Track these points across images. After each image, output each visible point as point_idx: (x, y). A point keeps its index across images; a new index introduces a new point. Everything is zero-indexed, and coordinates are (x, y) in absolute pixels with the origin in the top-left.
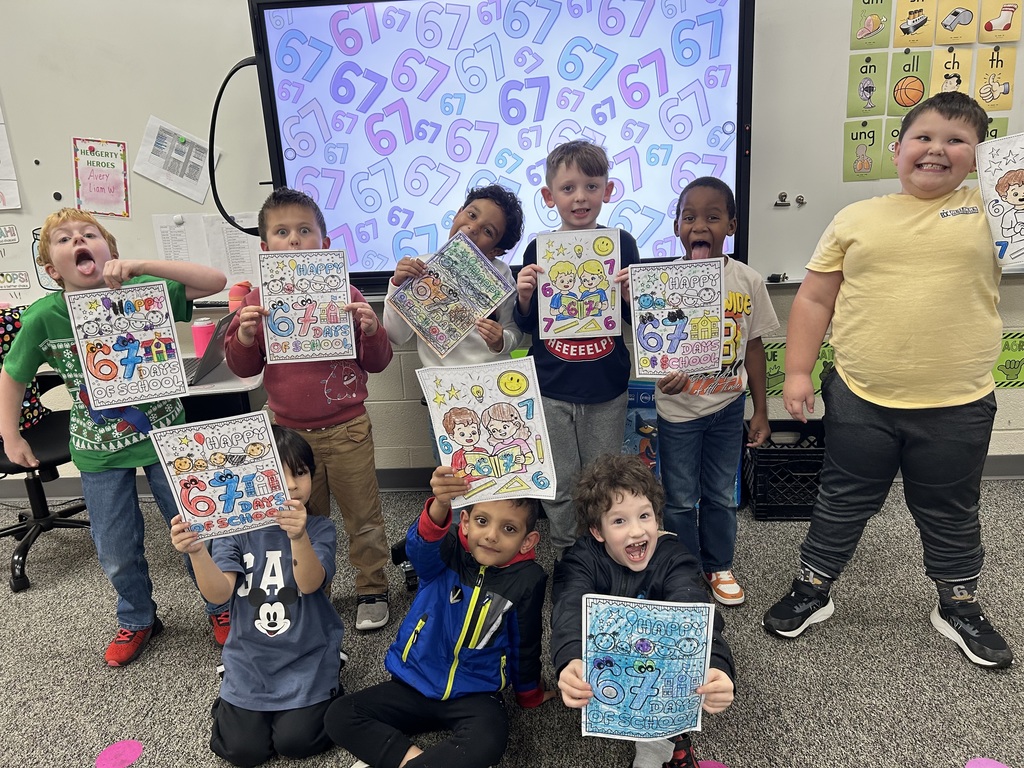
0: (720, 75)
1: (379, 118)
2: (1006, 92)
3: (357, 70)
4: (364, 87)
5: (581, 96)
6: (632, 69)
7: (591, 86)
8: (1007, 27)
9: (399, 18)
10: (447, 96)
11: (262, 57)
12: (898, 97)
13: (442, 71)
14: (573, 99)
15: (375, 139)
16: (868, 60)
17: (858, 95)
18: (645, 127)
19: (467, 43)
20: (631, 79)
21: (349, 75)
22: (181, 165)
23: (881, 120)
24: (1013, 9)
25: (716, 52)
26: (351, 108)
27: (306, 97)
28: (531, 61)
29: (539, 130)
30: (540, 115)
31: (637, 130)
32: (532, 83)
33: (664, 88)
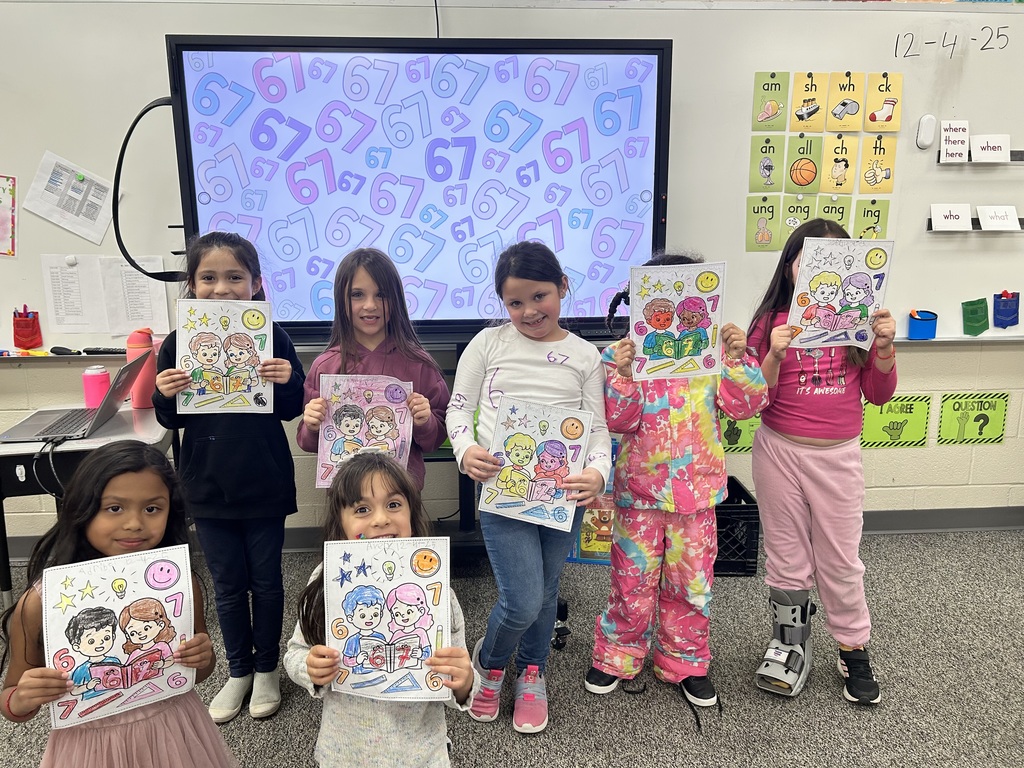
0: (639, 146)
1: (302, 166)
2: (887, 178)
3: (280, 118)
4: (285, 135)
5: (506, 157)
6: (555, 135)
7: (517, 148)
8: (889, 118)
9: (325, 70)
10: (372, 149)
11: (178, 99)
12: (794, 176)
13: (368, 125)
14: (498, 160)
15: (296, 188)
16: (768, 141)
17: (759, 173)
18: (568, 191)
19: (394, 99)
20: (555, 145)
21: (271, 122)
22: (78, 203)
23: (779, 197)
24: (894, 103)
25: (635, 124)
26: (273, 154)
27: (223, 142)
28: (458, 120)
29: (464, 188)
30: (466, 173)
31: (560, 194)
32: (458, 142)
33: (586, 155)
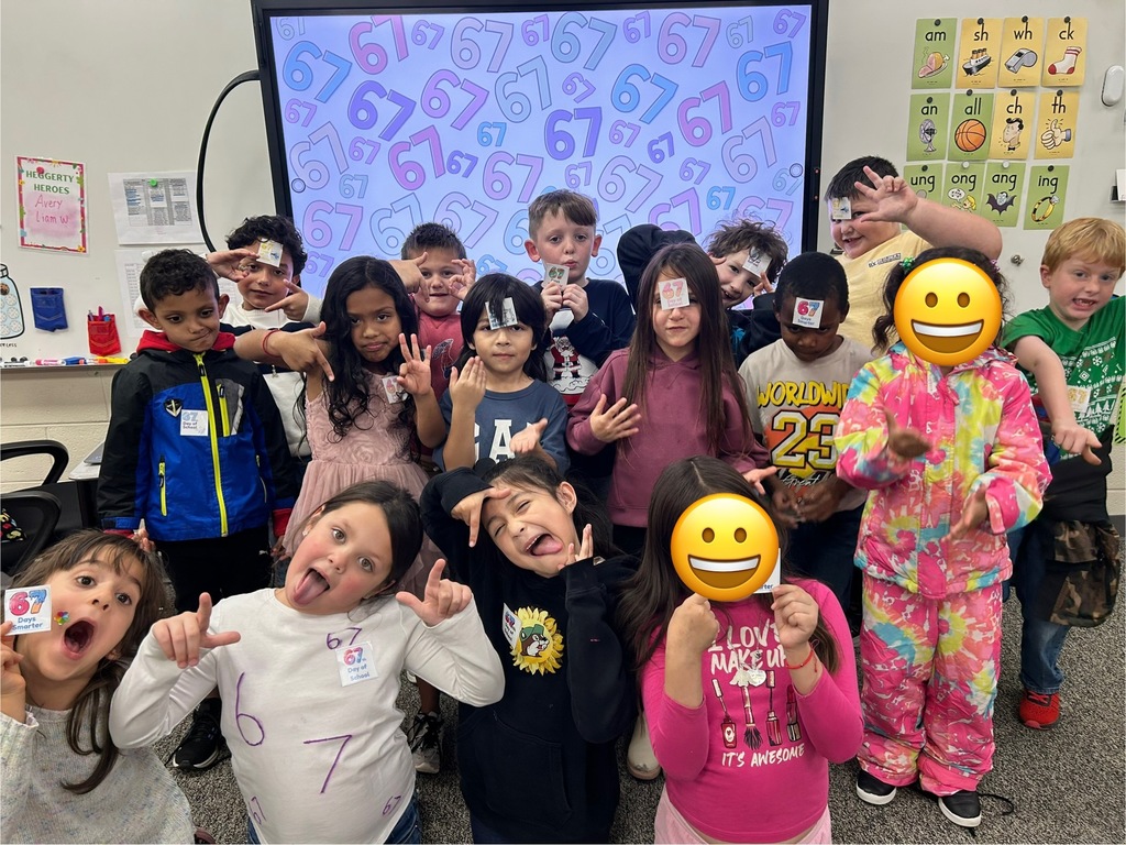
0: (788, 112)
1: (405, 146)
2: (1068, 140)
3: (381, 92)
4: (387, 111)
5: (636, 130)
6: (692, 102)
7: (649, 118)
8: (1072, 70)
9: (431, 34)
10: (486, 124)
11: (266, 71)
12: (959, 141)
13: (480, 96)
14: (627, 133)
15: (400, 171)
16: (930, 100)
17: (918, 137)
18: (706, 167)
19: (510, 65)
20: (692, 114)
21: (371, 97)
23: (941, 165)
24: (1077, 53)
25: (784, 87)
26: (373, 134)
27: (319, 119)
28: (581, 89)
29: (589, 166)
30: (590, 150)
31: (697, 170)
32: (582, 114)
33: (727, 125)
